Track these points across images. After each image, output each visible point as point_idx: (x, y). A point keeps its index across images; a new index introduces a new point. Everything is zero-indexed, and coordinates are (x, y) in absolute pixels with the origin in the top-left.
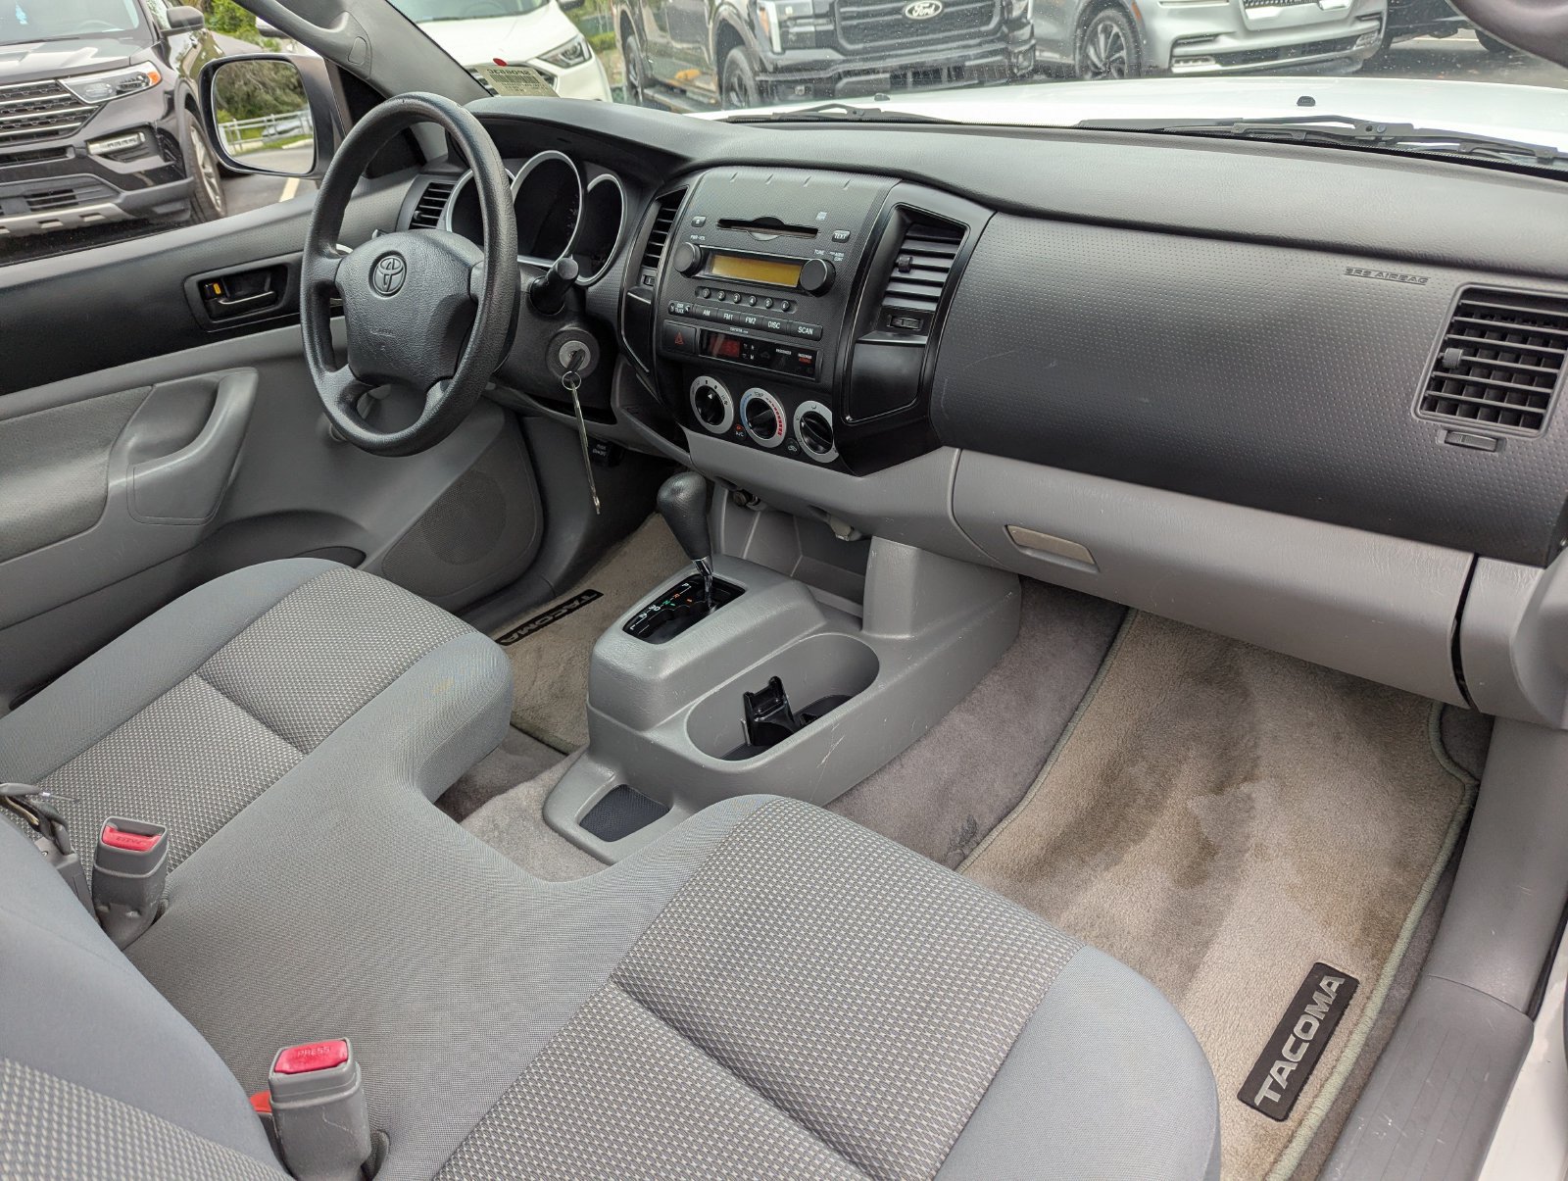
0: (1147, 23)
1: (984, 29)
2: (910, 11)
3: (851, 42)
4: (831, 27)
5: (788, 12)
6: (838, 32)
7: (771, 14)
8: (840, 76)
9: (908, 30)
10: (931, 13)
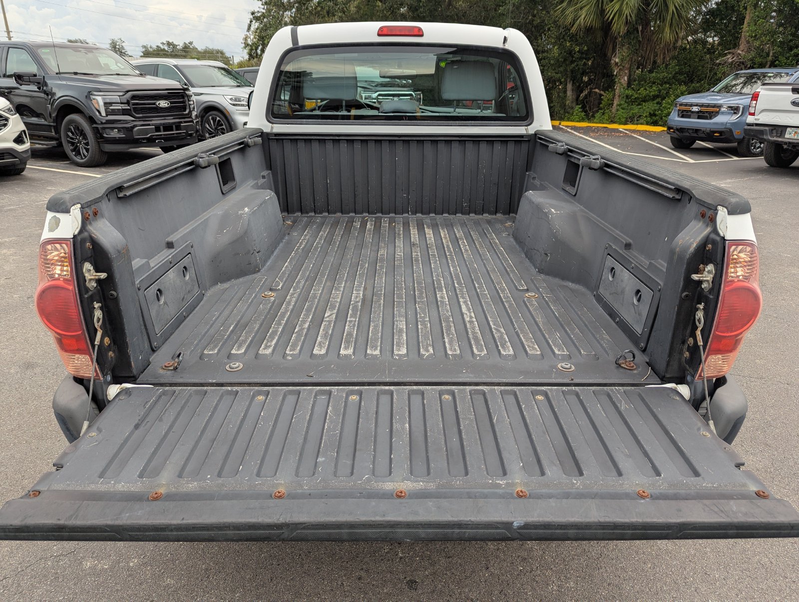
0: (233, 117)
1: (184, 113)
2: (159, 104)
3: (137, 114)
4: (129, 108)
5: (108, 101)
6: (132, 110)
7: (99, 101)
8: (135, 126)
9: (158, 111)
10: (166, 105)
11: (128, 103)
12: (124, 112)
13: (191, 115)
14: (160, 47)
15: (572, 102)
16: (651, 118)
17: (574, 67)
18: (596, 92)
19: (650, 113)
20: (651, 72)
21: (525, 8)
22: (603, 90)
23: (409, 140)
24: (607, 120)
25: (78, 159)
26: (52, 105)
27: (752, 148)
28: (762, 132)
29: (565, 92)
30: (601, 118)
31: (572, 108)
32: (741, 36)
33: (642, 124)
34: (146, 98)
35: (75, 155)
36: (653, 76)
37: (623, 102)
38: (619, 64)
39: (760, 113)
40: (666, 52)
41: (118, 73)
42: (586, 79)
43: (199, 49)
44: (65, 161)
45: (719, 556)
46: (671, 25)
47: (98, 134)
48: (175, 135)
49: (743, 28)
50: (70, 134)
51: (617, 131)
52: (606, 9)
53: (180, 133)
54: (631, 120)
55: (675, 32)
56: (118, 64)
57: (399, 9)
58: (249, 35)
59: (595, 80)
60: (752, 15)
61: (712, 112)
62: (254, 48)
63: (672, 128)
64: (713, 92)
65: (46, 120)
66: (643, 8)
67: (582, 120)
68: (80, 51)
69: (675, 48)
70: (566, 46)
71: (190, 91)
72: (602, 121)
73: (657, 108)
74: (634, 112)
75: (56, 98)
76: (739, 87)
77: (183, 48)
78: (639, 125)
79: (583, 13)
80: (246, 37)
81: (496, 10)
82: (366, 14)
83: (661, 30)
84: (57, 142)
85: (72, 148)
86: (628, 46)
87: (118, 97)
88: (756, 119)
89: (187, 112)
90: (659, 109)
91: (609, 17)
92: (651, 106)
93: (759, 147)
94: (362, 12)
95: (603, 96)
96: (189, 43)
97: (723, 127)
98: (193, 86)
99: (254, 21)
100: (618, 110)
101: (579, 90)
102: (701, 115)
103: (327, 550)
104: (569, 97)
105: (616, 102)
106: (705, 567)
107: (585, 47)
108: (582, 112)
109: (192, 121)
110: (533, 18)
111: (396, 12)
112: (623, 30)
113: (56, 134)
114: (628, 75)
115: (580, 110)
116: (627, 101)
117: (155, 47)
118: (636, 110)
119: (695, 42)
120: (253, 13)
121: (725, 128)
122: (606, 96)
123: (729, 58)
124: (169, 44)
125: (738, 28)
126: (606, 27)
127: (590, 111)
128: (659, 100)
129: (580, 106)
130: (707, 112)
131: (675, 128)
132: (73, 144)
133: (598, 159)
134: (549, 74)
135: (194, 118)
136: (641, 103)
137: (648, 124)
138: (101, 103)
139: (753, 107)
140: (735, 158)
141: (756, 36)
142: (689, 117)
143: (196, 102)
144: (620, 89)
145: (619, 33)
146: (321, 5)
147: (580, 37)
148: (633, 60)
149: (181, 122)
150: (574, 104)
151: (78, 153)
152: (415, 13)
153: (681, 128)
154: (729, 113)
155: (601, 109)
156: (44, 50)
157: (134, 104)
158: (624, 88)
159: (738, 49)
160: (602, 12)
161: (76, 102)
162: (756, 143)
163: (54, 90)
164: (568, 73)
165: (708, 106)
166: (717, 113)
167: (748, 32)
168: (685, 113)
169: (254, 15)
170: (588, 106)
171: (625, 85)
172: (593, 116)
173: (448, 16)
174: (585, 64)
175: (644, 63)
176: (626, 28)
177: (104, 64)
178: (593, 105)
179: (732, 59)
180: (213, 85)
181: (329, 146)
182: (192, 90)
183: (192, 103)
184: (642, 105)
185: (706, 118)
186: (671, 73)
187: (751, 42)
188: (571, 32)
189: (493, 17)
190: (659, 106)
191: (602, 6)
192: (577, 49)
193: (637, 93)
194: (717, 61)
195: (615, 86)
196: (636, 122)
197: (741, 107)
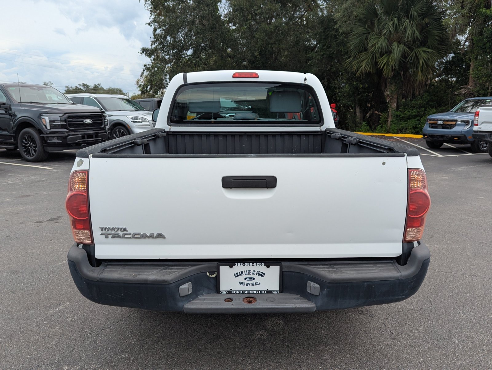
0: (132, 130)
3: (71, 127)
4: (65, 124)
5: (52, 119)
6: (68, 125)
7: (47, 119)
8: (69, 135)
9: (84, 126)
10: (90, 122)
11: (65, 121)
12: (62, 127)
13: (105, 128)
14: (78, 87)
15: (360, 120)
16: (414, 130)
17: (360, 98)
18: (376, 114)
19: (413, 127)
20: (411, 100)
21: (325, 61)
22: (380, 112)
23: (251, 135)
24: (384, 131)
25: (28, 157)
26: (14, 123)
27: (481, 147)
28: (484, 136)
29: (355, 113)
30: (380, 130)
31: (361, 124)
32: (469, 77)
33: (408, 133)
34: (77, 118)
35: (27, 155)
36: (413, 103)
37: (394, 120)
38: (390, 96)
39: (481, 124)
40: (421, 88)
41: (58, 102)
42: (369, 105)
43: (105, 88)
44: (18, 159)
45: (438, 361)
46: (422, 71)
47: (44, 140)
48: (94, 141)
49: (470, 72)
50: (24, 141)
51: (392, 138)
52: (379, 61)
53: (98, 140)
54: (401, 131)
55: (425, 76)
56: (59, 97)
57: (242, 62)
58: (140, 79)
59: (375, 105)
60: (474, 64)
61: (452, 124)
62: (145, 87)
63: (426, 135)
64: (451, 112)
65: (8, 132)
66: (403, 61)
67: (368, 131)
68: (35, 89)
69: (426, 85)
70: (354, 84)
71: (105, 113)
72: (382, 132)
73: (417, 123)
74: (402, 126)
75: (17, 118)
76: (470, 108)
77: (94, 88)
78: (406, 134)
79: (364, 64)
80: (138, 81)
81: (306, 63)
82: (220, 66)
83: (415, 74)
84: (15, 146)
85: (24, 150)
86: (395, 84)
87: (59, 117)
88: (479, 128)
89: (103, 126)
90: (419, 124)
91: (381, 66)
92: (413, 122)
93: (486, 147)
94: (218, 64)
95: (381, 115)
96: (98, 85)
97: (460, 134)
98: (107, 111)
99: (146, 71)
100: (391, 125)
101: (364, 111)
102: (444, 126)
103: (206, 360)
104: (358, 116)
105: (390, 120)
106: (429, 367)
107: (367, 85)
108: (367, 126)
109: (106, 132)
110: (331, 68)
111: (240, 64)
112: (391, 74)
113: (14, 141)
114: (396, 102)
115: (366, 125)
116: (397, 119)
117: (74, 87)
118: (403, 124)
119: (440, 81)
120: (145, 66)
121: (461, 135)
122: (383, 116)
123: (463, 91)
124: (84, 85)
125: (467, 72)
126: (379, 72)
127: (373, 125)
128: (419, 118)
129: (365, 122)
130: (448, 124)
131: (428, 135)
132: (25, 147)
133: (355, 139)
134: (344, 102)
135: (107, 130)
136: (407, 120)
137: (412, 133)
138: (48, 121)
139: (476, 120)
140: (470, 154)
141: (478, 77)
142: (436, 128)
143: (109, 120)
144: (392, 111)
145: (388, 76)
146: (191, 60)
147: (362, 79)
148: (399, 93)
149: (99, 133)
150: (362, 121)
151: (28, 153)
152: (253, 65)
153: (432, 135)
154: (463, 125)
155: (380, 124)
156: (11, 89)
157: (69, 121)
158: (394, 111)
159: (468, 85)
160: (376, 63)
161: (30, 120)
162: (483, 144)
163: (16, 113)
164: (356, 101)
165: (448, 120)
166: (455, 125)
167: (473, 74)
168: (433, 125)
169: (146, 67)
170: (371, 122)
171: (395, 109)
172: (375, 129)
173: (275, 66)
174: (367, 96)
175: (407, 95)
176: (393, 73)
177: (48, 97)
178: (375, 121)
179: (465, 91)
180: (120, 110)
181: (204, 138)
182: (107, 113)
183: (106, 120)
184: (407, 121)
185: (447, 128)
186: (425, 101)
187: (476, 81)
188: (356, 75)
189: (305, 67)
190: (419, 122)
191: (376, 60)
192: (361, 86)
193: (403, 114)
194: (455, 93)
195: (388, 109)
196: (404, 132)
197: (470, 121)
